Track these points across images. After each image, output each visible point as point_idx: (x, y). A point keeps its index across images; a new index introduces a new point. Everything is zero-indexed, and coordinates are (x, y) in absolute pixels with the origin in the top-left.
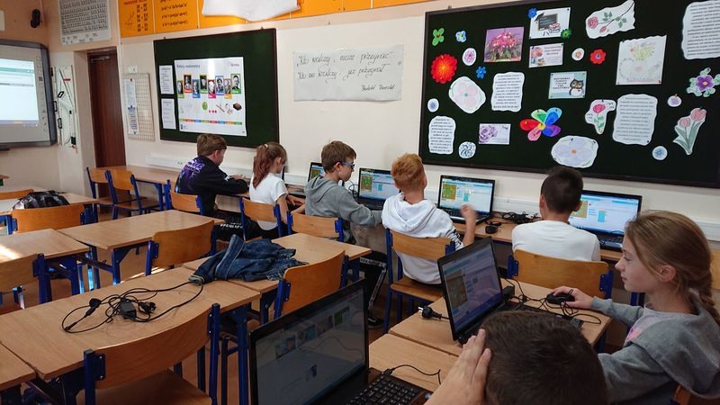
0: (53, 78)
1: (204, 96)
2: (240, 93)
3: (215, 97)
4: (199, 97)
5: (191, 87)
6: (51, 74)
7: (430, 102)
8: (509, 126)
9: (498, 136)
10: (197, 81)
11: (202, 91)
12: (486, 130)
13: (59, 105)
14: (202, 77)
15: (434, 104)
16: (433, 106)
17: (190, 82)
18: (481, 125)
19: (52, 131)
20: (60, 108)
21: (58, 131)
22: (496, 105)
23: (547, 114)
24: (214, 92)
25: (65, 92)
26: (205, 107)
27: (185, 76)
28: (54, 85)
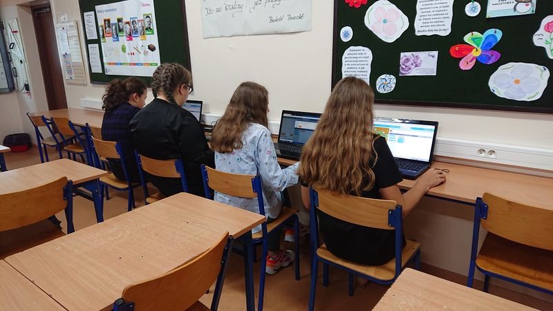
0: (5, 30)
1: (123, 39)
2: (153, 33)
3: (131, 39)
4: (118, 40)
5: (111, 31)
6: (2, 27)
7: (344, 30)
8: (436, 53)
9: (423, 66)
10: (115, 24)
11: (120, 34)
12: (408, 60)
13: (12, 55)
14: (120, 20)
15: (347, 33)
16: (346, 34)
17: (109, 27)
18: (402, 54)
19: (10, 78)
20: (13, 58)
21: (15, 79)
22: (421, 29)
23: (483, 37)
24: (130, 34)
25: (16, 43)
26: (124, 49)
27: (105, 21)
28: (6, 37)
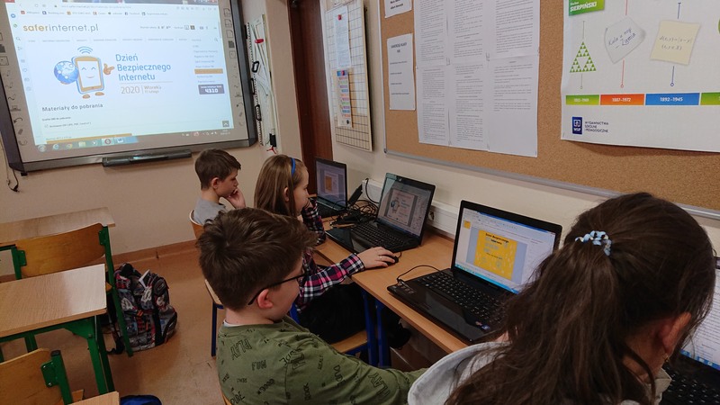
0: (248, 41)
6: (245, 36)
13: (256, 83)
19: (251, 125)
20: (258, 89)
21: (258, 124)
25: (261, 62)
28: (249, 51)
